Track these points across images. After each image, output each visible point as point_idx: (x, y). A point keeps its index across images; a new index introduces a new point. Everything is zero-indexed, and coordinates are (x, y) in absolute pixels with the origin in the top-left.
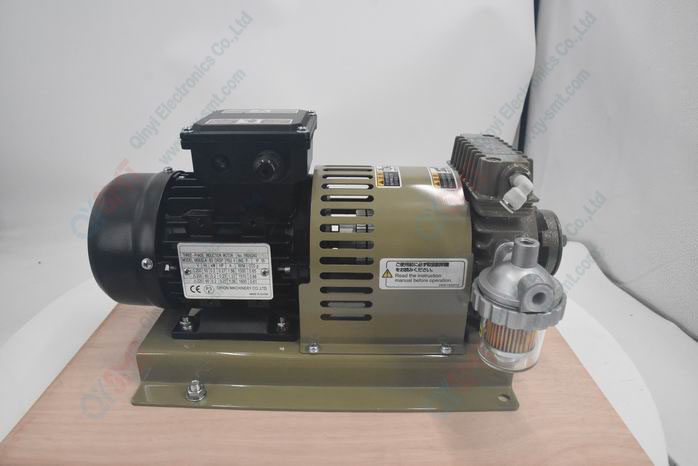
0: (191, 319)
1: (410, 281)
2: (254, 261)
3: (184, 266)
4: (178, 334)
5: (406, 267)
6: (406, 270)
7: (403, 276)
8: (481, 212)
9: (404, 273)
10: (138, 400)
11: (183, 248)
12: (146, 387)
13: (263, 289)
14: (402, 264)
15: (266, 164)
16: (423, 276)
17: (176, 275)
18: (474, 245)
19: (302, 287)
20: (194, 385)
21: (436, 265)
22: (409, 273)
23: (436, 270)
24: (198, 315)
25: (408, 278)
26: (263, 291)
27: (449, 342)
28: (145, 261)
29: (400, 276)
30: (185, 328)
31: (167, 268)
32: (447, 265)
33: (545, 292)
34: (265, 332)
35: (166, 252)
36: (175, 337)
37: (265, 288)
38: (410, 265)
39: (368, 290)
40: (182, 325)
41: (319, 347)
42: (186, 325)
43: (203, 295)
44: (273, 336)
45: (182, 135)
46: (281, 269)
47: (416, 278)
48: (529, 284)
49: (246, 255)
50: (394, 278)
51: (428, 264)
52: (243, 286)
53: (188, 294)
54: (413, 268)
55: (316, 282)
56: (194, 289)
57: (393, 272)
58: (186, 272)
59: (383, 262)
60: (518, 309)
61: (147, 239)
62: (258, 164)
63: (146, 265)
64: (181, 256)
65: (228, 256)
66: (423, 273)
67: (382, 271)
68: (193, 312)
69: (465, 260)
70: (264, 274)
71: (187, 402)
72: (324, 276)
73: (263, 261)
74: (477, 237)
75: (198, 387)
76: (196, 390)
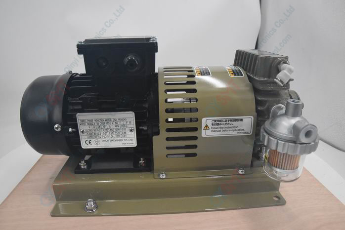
0: (86, 161)
1: (220, 131)
2: (125, 123)
3: (81, 128)
4: (78, 171)
5: (217, 123)
6: (218, 124)
7: (216, 128)
8: (261, 88)
9: (217, 126)
10: (55, 213)
11: (80, 117)
12: (60, 205)
13: (130, 140)
14: (215, 121)
15: (131, 59)
16: (227, 128)
17: (76, 134)
18: (256, 108)
19: (155, 138)
20: (90, 202)
21: (236, 120)
22: (219, 126)
23: (235, 124)
24: (90, 159)
25: (219, 129)
26: (131, 142)
27: (243, 167)
28: (56, 126)
29: (214, 128)
30: (82, 167)
31: (70, 130)
32: (241, 120)
33: (312, 130)
34: (132, 167)
35: (69, 120)
36: (76, 173)
37: (132, 140)
38: (220, 121)
39: (195, 138)
40: (81, 166)
41: (166, 175)
42: (83, 165)
43: (93, 146)
44: (137, 169)
45: (78, 46)
46: (141, 128)
47: (224, 129)
48: (300, 126)
49: (119, 119)
50: (211, 129)
51: (231, 120)
52: (118, 139)
53: (84, 146)
54: (222, 123)
55: (164, 134)
56: (87, 142)
57: (210, 126)
58: (83, 132)
59: (204, 120)
60: (295, 142)
61: (57, 114)
62: (126, 60)
63: (57, 128)
64: (79, 122)
65: (108, 121)
66: (228, 126)
67: (203, 125)
68: (87, 157)
69: (252, 117)
70: (131, 131)
71: (85, 212)
72: (168, 130)
73: (130, 122)
74: (258, 103)
75: (92, 203)
76: (91, 206)
